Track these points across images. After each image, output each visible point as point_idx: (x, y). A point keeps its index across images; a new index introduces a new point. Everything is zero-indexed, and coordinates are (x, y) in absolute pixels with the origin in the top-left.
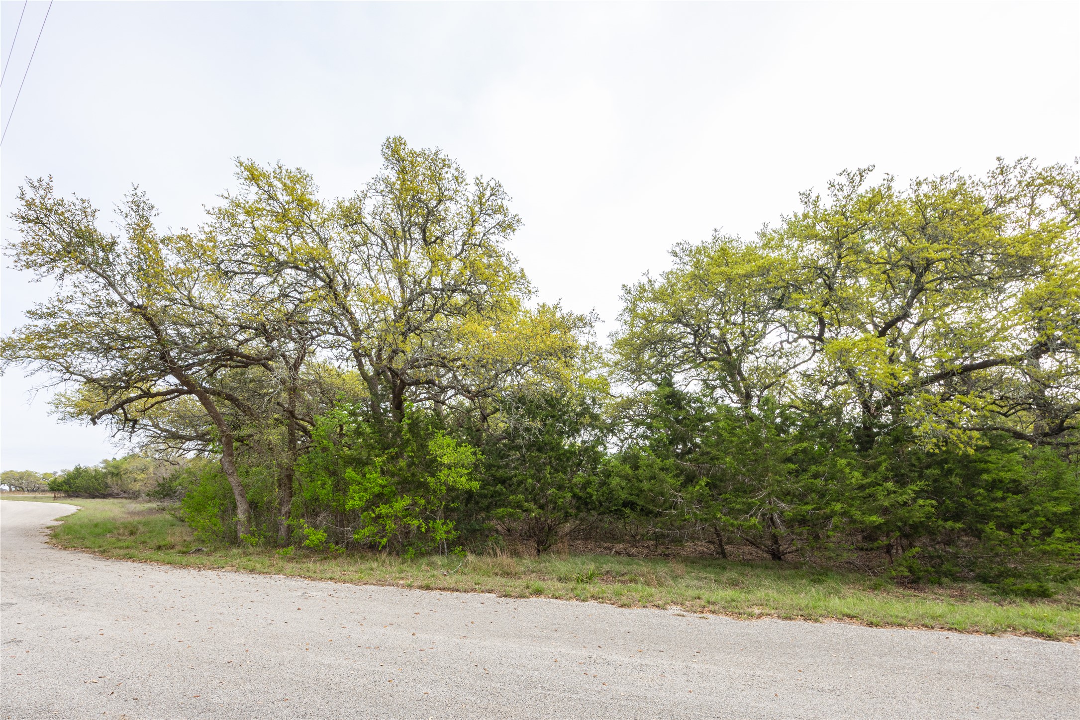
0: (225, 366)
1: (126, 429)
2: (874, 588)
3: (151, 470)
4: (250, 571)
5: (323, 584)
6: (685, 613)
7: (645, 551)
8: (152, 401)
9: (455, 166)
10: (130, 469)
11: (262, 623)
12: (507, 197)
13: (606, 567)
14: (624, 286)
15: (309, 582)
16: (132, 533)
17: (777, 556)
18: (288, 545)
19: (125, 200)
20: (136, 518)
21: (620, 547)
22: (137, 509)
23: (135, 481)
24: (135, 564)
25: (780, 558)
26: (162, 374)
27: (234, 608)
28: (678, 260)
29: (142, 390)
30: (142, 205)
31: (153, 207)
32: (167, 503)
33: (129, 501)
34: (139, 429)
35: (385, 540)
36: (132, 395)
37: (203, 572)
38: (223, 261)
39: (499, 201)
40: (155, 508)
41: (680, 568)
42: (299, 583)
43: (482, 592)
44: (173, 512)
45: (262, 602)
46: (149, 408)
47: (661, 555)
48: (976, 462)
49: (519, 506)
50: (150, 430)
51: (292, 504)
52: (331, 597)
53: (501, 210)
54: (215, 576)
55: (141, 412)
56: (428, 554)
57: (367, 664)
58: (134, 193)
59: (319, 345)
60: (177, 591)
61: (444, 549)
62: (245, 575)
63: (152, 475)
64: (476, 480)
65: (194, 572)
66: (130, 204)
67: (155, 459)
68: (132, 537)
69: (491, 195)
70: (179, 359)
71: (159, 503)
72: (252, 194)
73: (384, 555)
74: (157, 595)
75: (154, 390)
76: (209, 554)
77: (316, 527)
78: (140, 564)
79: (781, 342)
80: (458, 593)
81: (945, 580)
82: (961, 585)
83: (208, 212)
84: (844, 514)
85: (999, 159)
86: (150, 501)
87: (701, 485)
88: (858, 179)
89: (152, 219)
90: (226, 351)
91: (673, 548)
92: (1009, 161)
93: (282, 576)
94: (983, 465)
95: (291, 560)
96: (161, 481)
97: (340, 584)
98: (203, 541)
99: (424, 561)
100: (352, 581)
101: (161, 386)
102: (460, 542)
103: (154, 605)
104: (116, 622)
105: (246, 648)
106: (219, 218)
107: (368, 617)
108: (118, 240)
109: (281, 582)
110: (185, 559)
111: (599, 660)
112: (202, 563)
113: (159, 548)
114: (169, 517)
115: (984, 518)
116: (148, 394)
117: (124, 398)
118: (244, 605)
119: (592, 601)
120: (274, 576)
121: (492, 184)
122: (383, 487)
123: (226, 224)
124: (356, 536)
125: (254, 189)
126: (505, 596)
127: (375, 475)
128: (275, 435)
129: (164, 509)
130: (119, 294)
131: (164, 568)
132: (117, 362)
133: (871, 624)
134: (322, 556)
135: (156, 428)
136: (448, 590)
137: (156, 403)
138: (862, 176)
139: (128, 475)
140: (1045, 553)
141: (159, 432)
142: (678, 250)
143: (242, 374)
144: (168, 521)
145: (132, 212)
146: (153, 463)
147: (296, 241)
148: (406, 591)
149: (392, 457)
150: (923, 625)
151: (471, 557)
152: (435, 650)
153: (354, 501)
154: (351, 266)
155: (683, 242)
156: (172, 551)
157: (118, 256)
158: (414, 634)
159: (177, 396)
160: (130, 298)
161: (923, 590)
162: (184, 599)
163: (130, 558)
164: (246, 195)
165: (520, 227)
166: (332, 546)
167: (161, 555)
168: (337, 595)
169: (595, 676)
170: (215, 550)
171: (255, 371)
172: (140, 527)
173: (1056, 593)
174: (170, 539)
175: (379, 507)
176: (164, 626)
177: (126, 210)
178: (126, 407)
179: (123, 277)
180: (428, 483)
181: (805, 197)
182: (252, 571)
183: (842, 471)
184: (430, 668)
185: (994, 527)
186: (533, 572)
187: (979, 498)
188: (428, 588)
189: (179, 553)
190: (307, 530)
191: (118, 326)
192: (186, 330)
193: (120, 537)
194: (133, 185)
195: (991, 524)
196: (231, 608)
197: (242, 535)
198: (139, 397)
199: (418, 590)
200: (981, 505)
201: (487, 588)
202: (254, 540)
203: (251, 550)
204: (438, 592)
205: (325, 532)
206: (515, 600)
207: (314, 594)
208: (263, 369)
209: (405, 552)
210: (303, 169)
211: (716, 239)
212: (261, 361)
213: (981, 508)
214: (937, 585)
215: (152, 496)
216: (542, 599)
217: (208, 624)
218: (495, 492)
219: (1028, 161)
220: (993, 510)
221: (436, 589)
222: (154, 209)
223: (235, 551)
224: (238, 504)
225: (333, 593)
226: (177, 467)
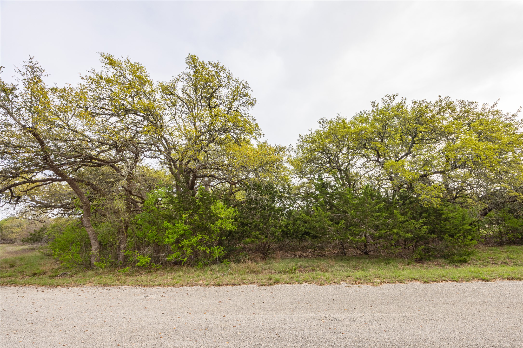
0: (86, 166)
1: (12, 202)
2: (408, 264)
3: (25, 226)
4: (104, 285)
5: (155, 289)
6: (350, 285)
7: (310, 254)
8: (32, 185)
9: (227, 71)
10: (9, 226)
11: (123, 322)
12: (250, 89)
13: (299, 264)
14: (300, 135)
15: (145, 288)
16: (12, 266)
17: (366, 253)
18: (125, 266)
19: (24, 64)
20: (15, 256)
21: (298, 253)
22: (14, 250)
23: (12, 233)
24: (17, 288)
25: (367, 254)
26: (42, 169)
27: (100, 313)
28: (321, 125)
29: (26, 179)
30: (36, 69)
31: (44, 71)
32: (36, 245)
33: (8, 245)
34: (20, 202)
35: (186, 259)
36: (17, 182)
37: (70, 289)
38: (90, 106)
39: (246, 91)
40: (27, 249)
41: (332, 262)
42: (139, 290)
43: (248, 284)
44: (42, 251)
45: (119, 306)
46: (30, 189)
47: (317, 256)
48: (439, 210)
49: (257, 237)
50: (28, 202)
51: (128, 242)
52: (163, 298)
53: (247, 95)
54: (80, 291)
55: (25, 191)
56: (209, 265)
57: (205, 342)
58: (30, 61)
59: (145, 156)
60: (53, 305)
61: (217, 261)
62: (101, 288)
63: (25, 229)
64: (235, 225)
65: (64, 289)
66: (26, 67)
67: (29, 219)
68: (12, 269)
69: (243, 88)
70: (56, 161)
71: (30, 246)
72: (110, 73)
73: (184, 268)
74: (39, 309)
75: (34, 179)
76: (71, 276)
77: (144, 255)
78: (21, 288)
79: (365, 162)
80: (236, 286)
81: (431, 258)
82: (437, 260)
83: (82, 78)
84: (397, 234)
85: (440, 96)
86: (24, 245)
87: (341, 224)
88: (392, 98)
89: (42, 78)
90: (89, 157)
91: (322, 252)
92: (443, 97)
93: (126, 286)
94: (442, 212)
95: (129, 274)
96: (33, 233)
97: (166, 288)
98: (67, 268)
99: (208, 268)
100: (173, 285)
101: (40, 176)
102: (226, 257)
103: (37, 318)
104: (7, 336)
105: (117, 343)
106: (89, 82)
107: (192, 308)
108: (16, 87)
109: (127, 290)
110: (55, 281)
111: (331, 319)
112: (69, 283)
113: (34, 275)
114: (39, 254)
115: (444, 232)
116: (30, 181)
117: (11, 183)
118: (107, 309)
119: (305, 283)
120: (121, 287)
121: (243, 83)
122: (185, 230)
123: (93, 86)
124: (169, 258)
125: (111, 70)
126: (262, 285)
127: (182, 224)
128: (120, 204)
129: (33, 249)
130: (15, 120)
131: (40, 288)
132: (9, 161)
133: (425, 282)
134: (148, 271)
135: (33, 201)
136: (230, 285)
137: (36, 186)
138: (394, 98)
139: (7, 229)
140: (465, 245)
141: (35, 204)
142: (321, 121)
143: (96, 170)
144: (38, 257)
145: (28, 72)
146: (26, 222)
147: (136, 100)
148: (207, 288)
149: (190, 215)
150: (443, 280)
151: (233, 265)
152: (242, 325)
153: (169, 240)
154: (164, 117)
155: (323, 118)
156: (44, 276)
157: (16, 96)
158: (224, 316)
159: (51, 182)
160: (23, 122)
161: (424, 263)
162: (61, 311)
163: (12, 283)
164: (107, 72)
165: (256, 104)
166: (154, 264)
167: (37, 279)
168: (166, 295)
169: (335, 329)
170: (76, 273)
171: (105, 169)
172: (17, 261)
173: (469, 261)
174: (42, 268)
175: (184, 241)
176: (48, 334)
177: (24, 70)
178: (12, 188)
179: (19, 110)
180: (211, 227)
181: (373, 104)
182: (105, 285)
183: (396, 216)
184: (245, 338)
185: (448, 236)
186: (265, 270)
187: (442, 225)
188: (219, 285)
189: (50, 277)
190: (138, 256)
191: (11, 139)
192: (61, 144)
193: (4, 270)
194: (30, 56)
195: (446, 235)
196: (98, 313)
197: (94, 263)
198: (24, 183)
199: (214, 287)
200: (442, 227)
201: (251, 281)
202: (103, 265)
203: (101, 271)
204: (225, 287)
205: (149, 257)
206: (268, 287)
207: (152, 296)
208: (110, 167)
209: (197, 265)
210: (140, 63)
211: (338, 118)
212: (110, 163)
213: (443, 229)
214: (429, 261)
215: (24, 241)
216: (280, 285)
217: (83, 328)
218: (243, 230)
219: (448, 98)
220: (446, 229)
221: (223, 285)
222: (45, 72)
223: (91, 272)
224: (93, 244)
225: (163, 294)
226: (44, 223)
